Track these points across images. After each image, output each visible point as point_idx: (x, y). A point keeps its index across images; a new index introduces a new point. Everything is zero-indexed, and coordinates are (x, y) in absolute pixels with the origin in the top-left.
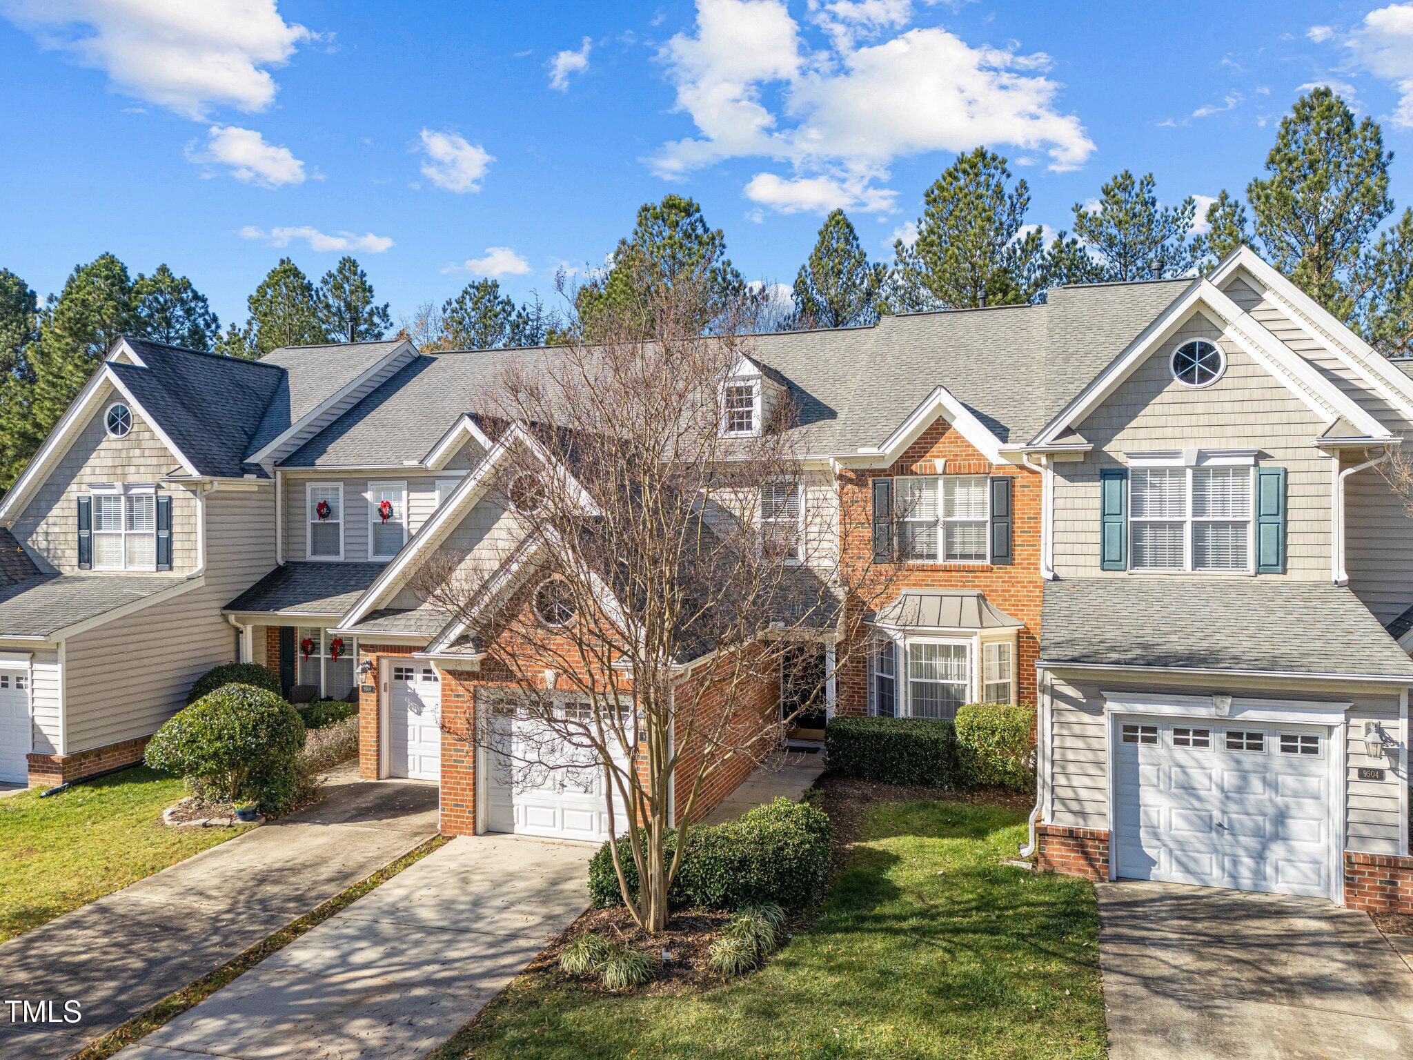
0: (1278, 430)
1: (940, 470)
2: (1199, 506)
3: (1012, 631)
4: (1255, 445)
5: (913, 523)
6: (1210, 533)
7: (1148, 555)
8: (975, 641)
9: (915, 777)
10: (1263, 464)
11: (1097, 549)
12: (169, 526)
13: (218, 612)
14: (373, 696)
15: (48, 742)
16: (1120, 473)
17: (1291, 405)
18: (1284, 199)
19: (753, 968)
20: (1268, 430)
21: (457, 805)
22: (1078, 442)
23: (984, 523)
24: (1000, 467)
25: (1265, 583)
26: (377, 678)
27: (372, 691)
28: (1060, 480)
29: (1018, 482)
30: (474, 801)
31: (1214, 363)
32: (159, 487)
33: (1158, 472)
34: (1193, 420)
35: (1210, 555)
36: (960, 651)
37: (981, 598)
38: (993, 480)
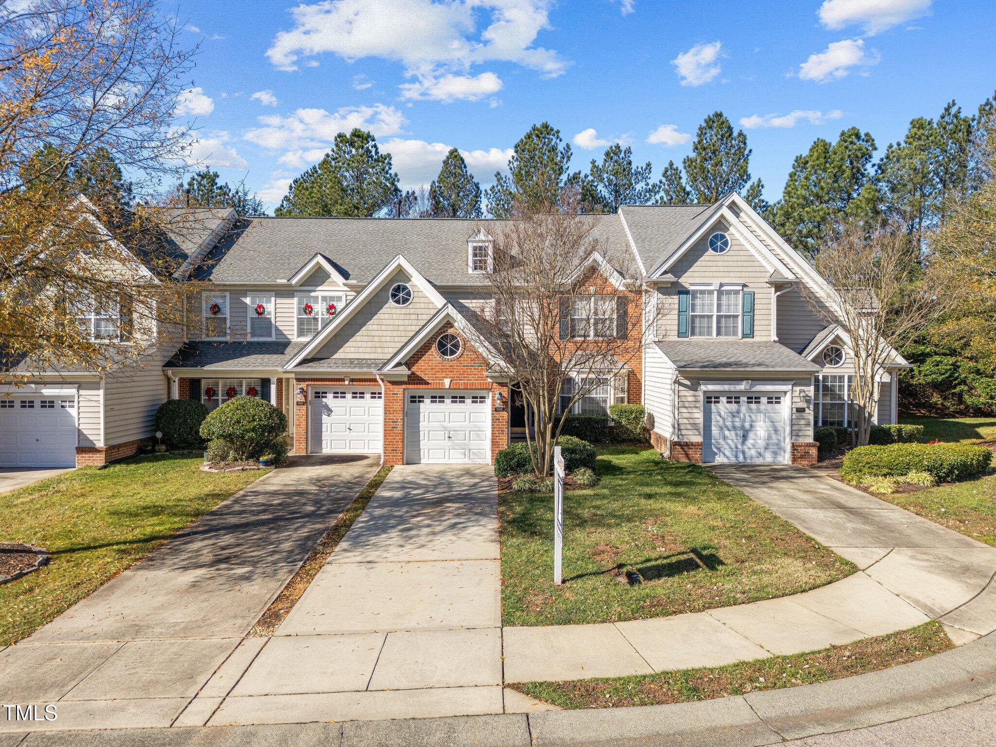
0: (751, 274)
1: (593, 293)
2: (719, 309)
3: (626, 372)
4: (743, 281)
5: (578, 319)
6: (723, 320)
7: (697, 330)
8: (612, 376)
10: (745, 289)
11: (676, 328)
12: (130, 314)
13: (160, 368)
14: (303, 406)
15: (88, 439)
16: (687, 292)
17: (756, 264)
18: (703, 169)
20: (747, 274)
21: (394, 450)
22: (670, 277)
23: (613, 319)
24: (621, 291)
25: (746, 342)
26: (306, 397)
27: (303, 404)
28: (660, 295)
29: (629, 299)
30: (403, 447)
31: (726, 244)
33: (702, 292)
34: (717, 269)
35: (723, 330)
37: (613, 356)
38: (619, 298)
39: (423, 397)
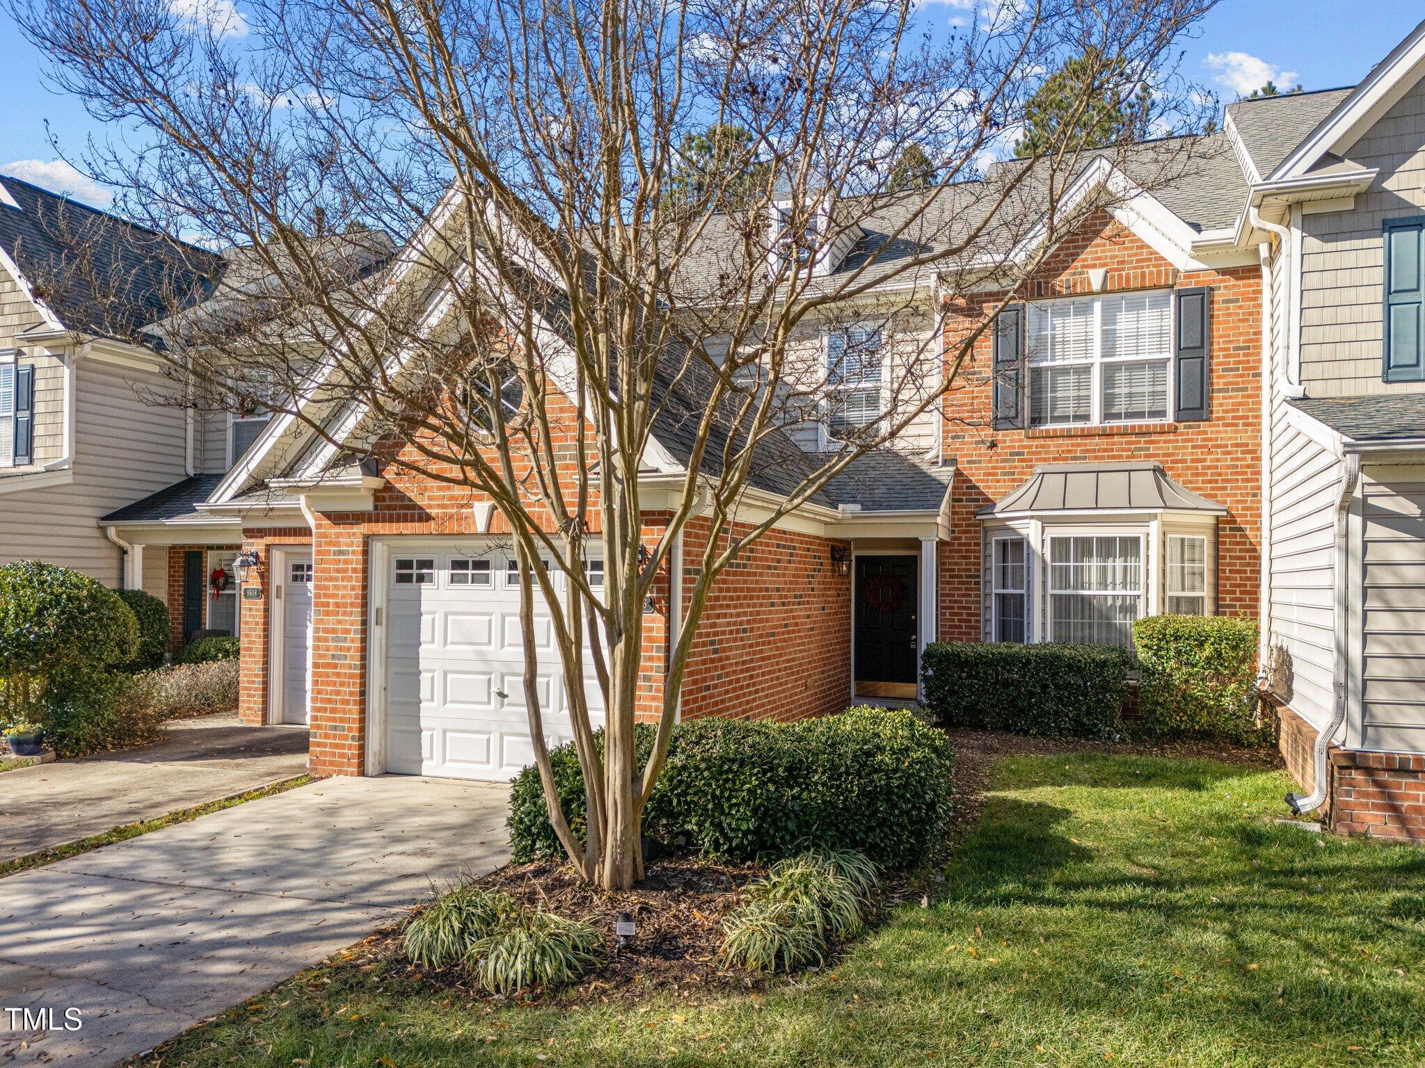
1: (1096, 286)
3: (1207, 519)
5: (1053, 369)
8: (1154, 528)
9: (1066, 724)
11: (1378, 349)
12: (31, 406)
13: (94, 523)
14: (260, 603)
16: (1418, 221)
19: (816, 962)
21: (335, 728)
22: (1352, 171)
23: (1163, 363)
24: (1190, 274)
26: (265, 576)
27: (258, 596)
28: (1313, 243)
29: (1219, 296)
30: (362, 721)
32: (19, 353)
36: (1131, 546)
37: (1159, 472)
38: (1180, 296)
39: (429, 564)
